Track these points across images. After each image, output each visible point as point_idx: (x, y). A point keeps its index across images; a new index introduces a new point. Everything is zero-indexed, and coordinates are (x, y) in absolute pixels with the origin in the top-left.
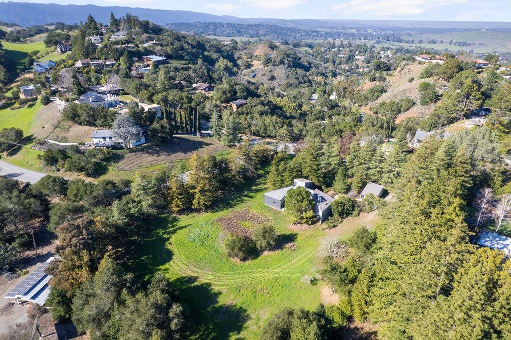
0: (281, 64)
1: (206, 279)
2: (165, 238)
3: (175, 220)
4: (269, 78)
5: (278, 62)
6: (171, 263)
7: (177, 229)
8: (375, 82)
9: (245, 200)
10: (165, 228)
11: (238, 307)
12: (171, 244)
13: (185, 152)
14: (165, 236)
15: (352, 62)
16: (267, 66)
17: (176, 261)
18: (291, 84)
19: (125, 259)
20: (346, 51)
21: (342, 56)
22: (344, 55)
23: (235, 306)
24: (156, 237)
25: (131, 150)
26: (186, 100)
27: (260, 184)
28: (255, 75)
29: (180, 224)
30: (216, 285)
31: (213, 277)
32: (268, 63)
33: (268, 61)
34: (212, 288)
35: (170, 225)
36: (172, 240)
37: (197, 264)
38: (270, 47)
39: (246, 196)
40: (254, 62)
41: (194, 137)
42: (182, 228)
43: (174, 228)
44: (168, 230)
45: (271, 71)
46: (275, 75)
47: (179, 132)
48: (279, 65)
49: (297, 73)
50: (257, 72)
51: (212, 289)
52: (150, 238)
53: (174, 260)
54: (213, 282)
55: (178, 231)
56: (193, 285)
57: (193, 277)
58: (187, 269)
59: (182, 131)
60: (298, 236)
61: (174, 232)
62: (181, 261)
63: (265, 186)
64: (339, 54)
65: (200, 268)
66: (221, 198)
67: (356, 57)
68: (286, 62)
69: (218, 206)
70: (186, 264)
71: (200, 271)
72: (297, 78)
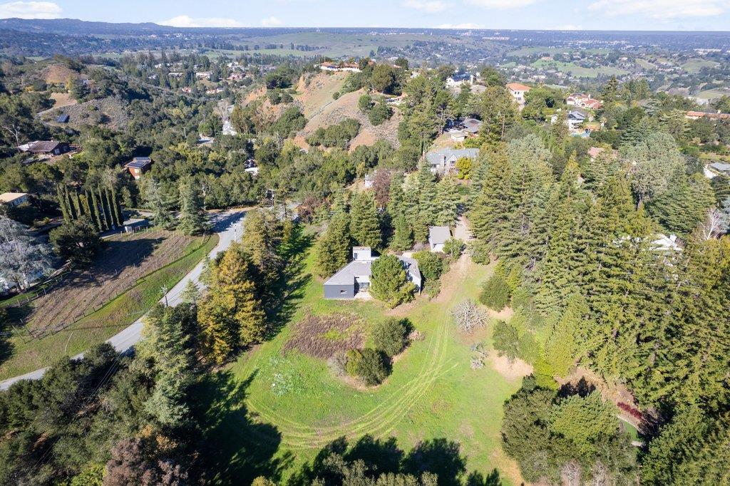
0: (109, 95)
1: (357, 433)
2: (236, 411)
3: (223, 377)
4: (99, 120)
5: (102, 91)
6: (284, 441)
7: (241, 388)
8: (280, 105)
9: (296, 304)
10: (221, 396)
11: (431, 442)
12: (257, 415)
14: (233, 408)
15: (194, 83)
16: (86, 100)
17: (291, 434)
18: (141, 126)
20: (177, 66)
21: (176, 74)
22: (177, 72)
23: (427, 442)
24: (220, 417)
27: (293, 274)
28: (68, 118)
29: (238, 378)
30: (377, 432)
31: (364, 425)
32: (84, 95)
33: (82, 93)
34: (375, 439)
35: (225, 389)
36: (251, 407)
37: (322, 420)
38: (73, 68)
39: (290, 297)
40: (54, 96)
41: (124, 234)
42: (248, 383)
43: (236, 390)
44: (229, 398)
45: (96, 109)
46: (106, 114)
48: (105, 97)
49: (141, 108)
50: (70, 113)
51: (378, 441)
53: (284, 434)
54: (370, 432)
55: (247, 391)
57: (335, 441)
58: (317, 435)
60: (410, 321)
61: (241, 395)
62: (297, 430)
63: (303, 275)
64: (170, 72)
65: (334, 425)
67: (198, 74)
68: (115, 91)
70: (308, 431)
71: (338, 428)
72: (147, 115)
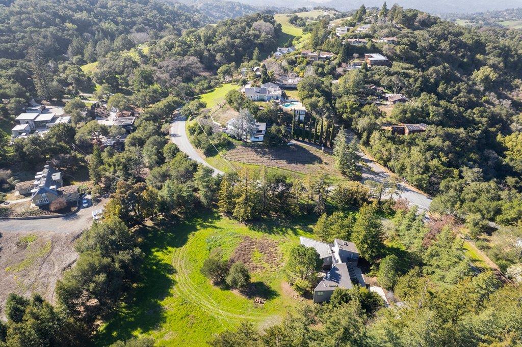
2: (196, 228)
3: (218, 218)
6: (178, 249)
7: (210, 226)
9: (288, 234)
10: (206, 220)
11: (166, 315)
12: (194, 236)
13: (290, 162)
14: (198, 226)
17: (181, 251)
19: (161, 228)
23: (166, 313)
24: (192, 224)
25: (245, 144)
26: (349, 110)
29: (217, 223)
31: (184, 280)
35: (210, 220)
36: (198, 233)
41: (318, 150)
42: (215, 227)
43: (209, 224)
44: (204, 223)
47: (306, 140)
51: (172, 288)
52: (189, 222)
53: (182, 248)
54: (179, 284)
55: (209, 229)
56: (168, 275)
57: (175, 269)
58: (180, 261)
59: (309, 141)
60: (278, 298)
61: (206, 227)
62: (184, 253)
65: (186, 267)
66: (272, 220)
69: (260, 226)
70: (183, 257)
71: (184, 269)
